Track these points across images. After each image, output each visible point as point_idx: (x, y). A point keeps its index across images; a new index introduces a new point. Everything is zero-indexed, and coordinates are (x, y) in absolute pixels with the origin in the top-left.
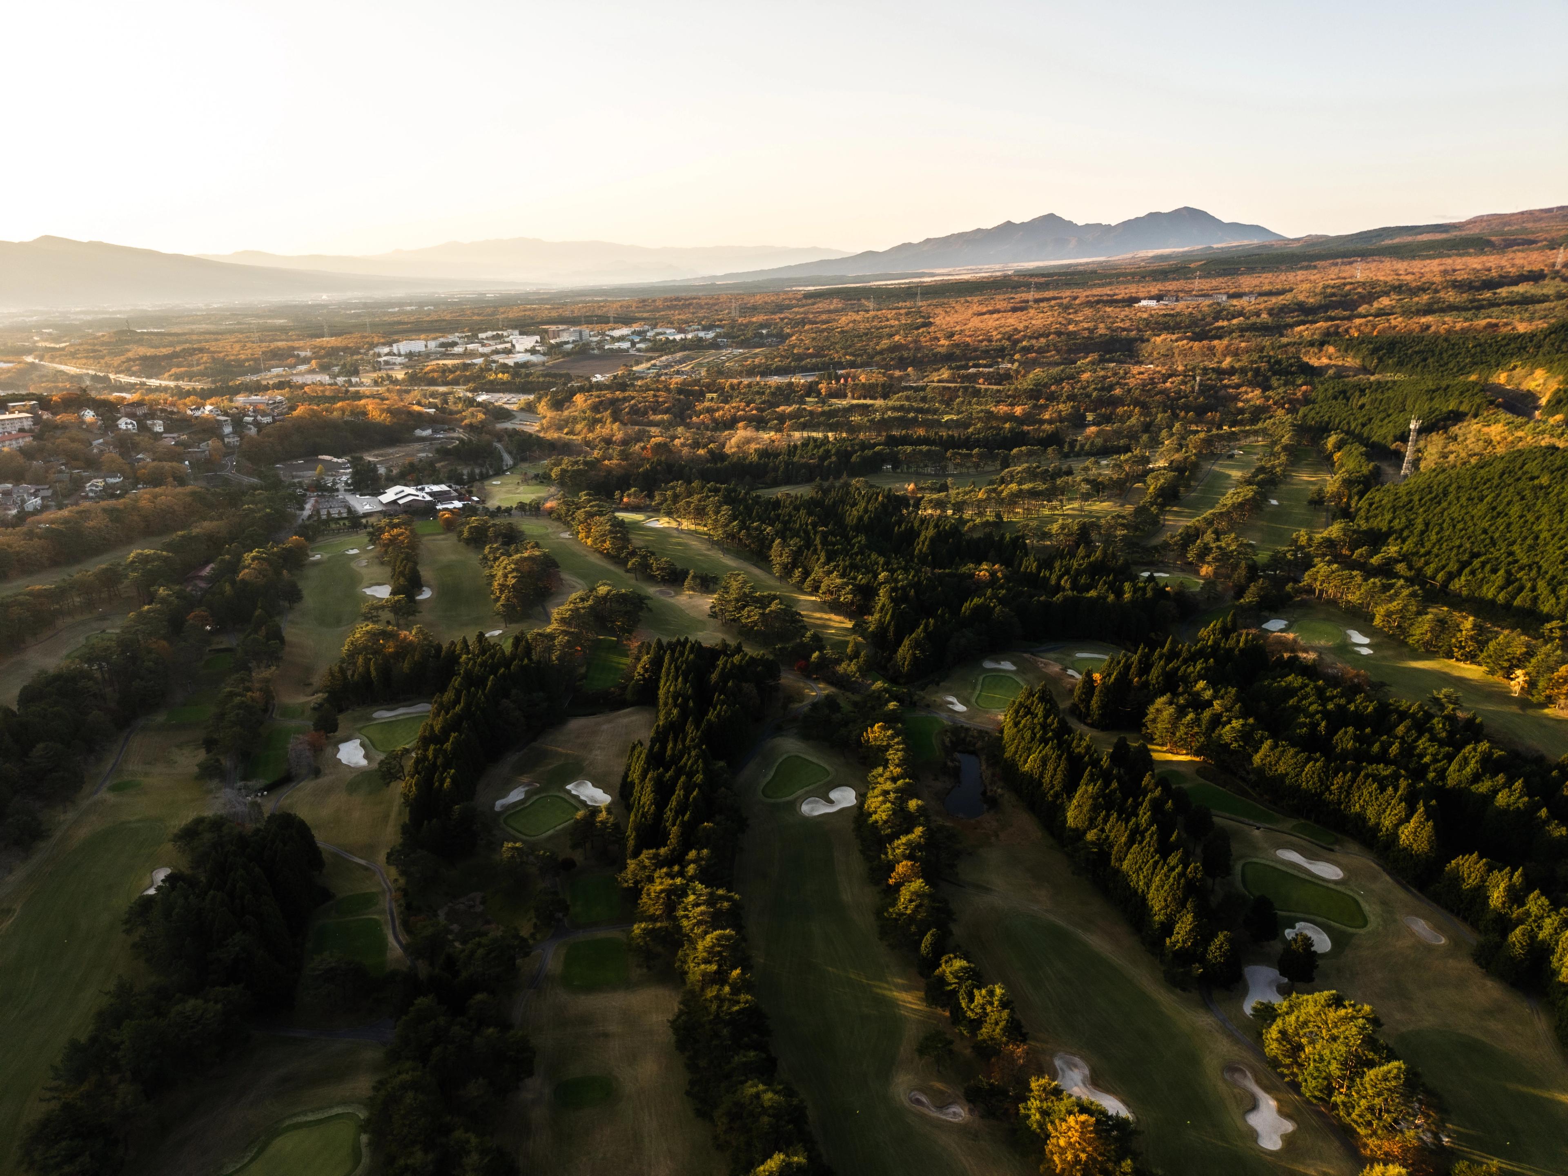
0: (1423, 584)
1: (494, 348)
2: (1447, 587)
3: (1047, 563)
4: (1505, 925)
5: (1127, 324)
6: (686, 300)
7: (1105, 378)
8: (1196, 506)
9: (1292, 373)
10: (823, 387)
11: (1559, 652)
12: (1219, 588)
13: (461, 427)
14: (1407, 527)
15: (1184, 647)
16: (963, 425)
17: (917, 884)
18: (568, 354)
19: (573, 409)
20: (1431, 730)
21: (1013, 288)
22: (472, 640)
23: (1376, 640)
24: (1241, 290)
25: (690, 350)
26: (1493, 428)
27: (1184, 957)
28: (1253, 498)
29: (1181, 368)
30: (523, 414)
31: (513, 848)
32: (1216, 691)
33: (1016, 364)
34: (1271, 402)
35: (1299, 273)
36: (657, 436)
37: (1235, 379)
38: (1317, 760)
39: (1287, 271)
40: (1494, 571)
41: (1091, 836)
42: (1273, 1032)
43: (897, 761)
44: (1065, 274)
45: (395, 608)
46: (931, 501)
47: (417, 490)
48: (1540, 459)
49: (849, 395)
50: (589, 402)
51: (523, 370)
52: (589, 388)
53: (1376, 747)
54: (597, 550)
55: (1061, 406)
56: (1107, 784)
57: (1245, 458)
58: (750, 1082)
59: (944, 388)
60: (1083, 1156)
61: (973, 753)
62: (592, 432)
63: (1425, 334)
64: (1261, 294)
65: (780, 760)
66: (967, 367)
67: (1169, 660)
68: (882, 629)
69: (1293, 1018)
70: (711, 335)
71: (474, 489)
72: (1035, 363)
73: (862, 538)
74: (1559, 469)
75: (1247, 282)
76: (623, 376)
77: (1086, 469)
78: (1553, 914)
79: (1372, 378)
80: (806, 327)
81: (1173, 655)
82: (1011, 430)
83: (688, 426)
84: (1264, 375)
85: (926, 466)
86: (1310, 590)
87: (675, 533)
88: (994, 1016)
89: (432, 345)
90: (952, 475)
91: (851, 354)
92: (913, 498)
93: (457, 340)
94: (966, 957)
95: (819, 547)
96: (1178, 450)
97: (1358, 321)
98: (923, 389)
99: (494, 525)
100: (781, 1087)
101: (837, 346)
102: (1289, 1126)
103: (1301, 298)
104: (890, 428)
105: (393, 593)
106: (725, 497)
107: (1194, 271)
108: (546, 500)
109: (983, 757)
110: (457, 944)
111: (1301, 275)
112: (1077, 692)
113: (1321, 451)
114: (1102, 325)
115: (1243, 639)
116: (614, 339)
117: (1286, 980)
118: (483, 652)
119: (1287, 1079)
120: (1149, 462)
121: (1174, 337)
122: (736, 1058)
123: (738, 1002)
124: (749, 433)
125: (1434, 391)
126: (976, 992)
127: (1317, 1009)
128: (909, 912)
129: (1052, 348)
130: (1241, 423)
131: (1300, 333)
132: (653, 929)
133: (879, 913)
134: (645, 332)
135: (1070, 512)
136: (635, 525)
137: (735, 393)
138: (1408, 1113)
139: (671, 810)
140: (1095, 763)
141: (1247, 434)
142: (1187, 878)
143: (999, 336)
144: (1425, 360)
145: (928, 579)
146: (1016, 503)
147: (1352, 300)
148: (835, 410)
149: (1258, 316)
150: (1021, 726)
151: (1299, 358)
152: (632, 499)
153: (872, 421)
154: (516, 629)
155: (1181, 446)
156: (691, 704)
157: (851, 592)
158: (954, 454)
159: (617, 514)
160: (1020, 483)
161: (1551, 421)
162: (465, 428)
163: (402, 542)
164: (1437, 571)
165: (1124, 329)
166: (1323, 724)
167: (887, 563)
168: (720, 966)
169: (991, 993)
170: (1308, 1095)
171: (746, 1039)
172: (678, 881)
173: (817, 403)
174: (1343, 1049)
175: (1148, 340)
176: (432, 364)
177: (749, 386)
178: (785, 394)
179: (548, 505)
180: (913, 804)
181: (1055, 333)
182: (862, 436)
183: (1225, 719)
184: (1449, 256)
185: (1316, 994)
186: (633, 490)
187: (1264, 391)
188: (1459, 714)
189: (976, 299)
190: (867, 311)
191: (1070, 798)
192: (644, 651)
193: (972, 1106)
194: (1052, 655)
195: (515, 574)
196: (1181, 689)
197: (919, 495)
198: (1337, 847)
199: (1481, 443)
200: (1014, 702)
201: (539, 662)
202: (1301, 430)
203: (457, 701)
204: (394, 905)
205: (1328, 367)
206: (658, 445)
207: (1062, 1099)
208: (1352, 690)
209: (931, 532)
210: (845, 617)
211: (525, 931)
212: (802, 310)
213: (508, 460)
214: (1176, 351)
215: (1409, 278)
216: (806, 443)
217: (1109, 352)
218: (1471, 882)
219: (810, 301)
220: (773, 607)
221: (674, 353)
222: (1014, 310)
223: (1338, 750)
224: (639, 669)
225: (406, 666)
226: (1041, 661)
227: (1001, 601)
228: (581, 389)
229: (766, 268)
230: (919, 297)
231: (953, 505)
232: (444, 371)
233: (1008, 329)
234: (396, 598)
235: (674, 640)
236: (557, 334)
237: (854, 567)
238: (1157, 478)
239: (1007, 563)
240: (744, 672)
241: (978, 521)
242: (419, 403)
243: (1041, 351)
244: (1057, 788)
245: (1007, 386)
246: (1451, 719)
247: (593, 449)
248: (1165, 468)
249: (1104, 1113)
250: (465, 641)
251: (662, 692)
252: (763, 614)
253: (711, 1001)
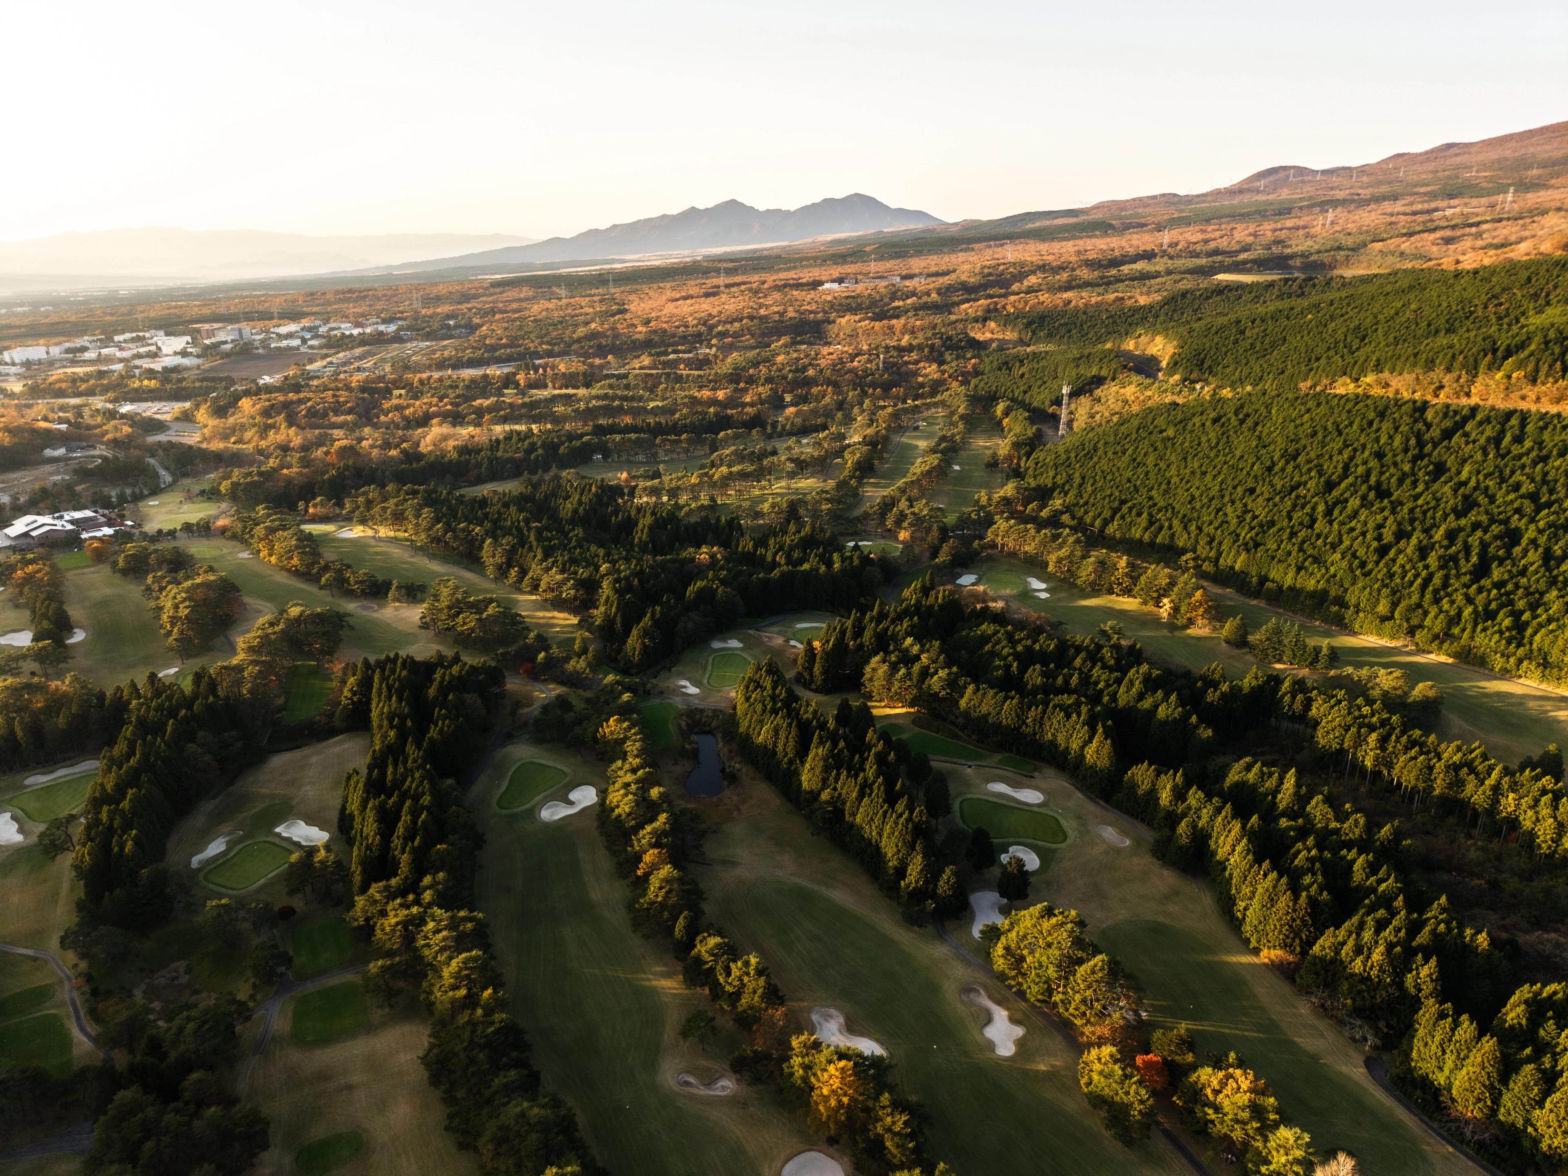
0: (1084, 531)
1: (135, 351)
2: (1103, 532)
3: (761, 542)
4: (1172, 819)
5: (814, 307)
6: (360, 292)
7: (798, 359)
8: (891, 476)
9: (962, 348)
10: (521, 378)
11: (1194, 580)
12: (917, 550)
13: (102, 443)
14: (1067, 481)
15: (892, 608)
16: (670, 411)
17: (666, 871)
18: (227, 355)
19: (240, 415)
20: (1102, 659)
21: (703, 273)
22: (141, 681)
23: (1051, 585)
24: (912, 272)
25: (370, 345)
26: (1128, 389)
27: (918, 895)
28: (939, 465)
29: (865, 347)
30: (180, 424)
31: (218, 906)
32: (923, 646)
33: (714, 349)
34: (946, 375)
35: (960, 254)
36: (341, 439)
37: (914, 356)
38: (1013, 698)
39: (949, 253)
40: (1139, 514)
41: (825, 796)
42: (999, 950)
43: (635, 752)
44: (752, 259)
45: (40, 656)
46: (645, 489)
47: (54, 518)
48: (1166, 415)
49: (550, 385)
50: (258, 406)
51: (174, 375)
52: (256, 392)
53: (1060, 680)
54: (283, 568)
55: (760, 389)
56: (835, 744)
57: (929, 429)
58: (513, 1103)
59: (647, 375)
60: (845, 1100)
61: (710, 732)
62: (265, 439)
63: (1067, 308)
64: (929, 275)
65: (513, 769)
66: (666, 354)
67: (879, 622)
68: (609, 622)
69: (1014, 933)
70: (392, 328)
71: (126, 512)
72: (731, 348)
73: (579, 531)
74: (1181, 422)
75: (917, 264)
76: (295, 376)
77: (789, 448)
78: (1208, 804)
79: (1028, 350)
80: (497, 317)
81: (882, 616)
82: (716, 414)
83: (376, 426)
84: (939, 351)
85: (637, 454)
86: (994, 546)
87: (372, 542)
88: (751, 986)
89: (56, 351)
90: (664, 462)
91: (547, 343)
92: (627, 486)
93: (87, 344)
94: (720, 933)
95: (535, 544)
96: (870, 425)
97: (1012, 298)
98: (625, 376)
99: (156, 551)
100: (547, 1100)
101: (532, 336)
102: (1019, 1031)
103: (964, 278)
104: (596, 418)
105: (36, 639)
106: (425, 499)
107: (868, 254)
108: (217, 517)
109: (720, 736)
110: (161, 1023)
111: (962, 257)
112: (800, 661)
113: (993, 417)
114: (790, 309)
115: (940, 596)
116: (281, 337)
117: (1006, 901)
118: (158, 694)
119: (1014, 990)
120: (844, 438)
121: (857, 318)
122: (496, 1080)
123: (493, 1023)
124: (446, 429)
125: (1079, 359)
126: (732, 965)
127: (1033, 922)
128: (660, 899)
129: (746, 332)
130: (922, 396)
131: (965, 310)
132: (392, 965)
133: (630, 906)
134: (317, 328)
135: (778, 491)
136: (325, 538)
137: (426, 389)
138: (1113, 998)
139: (398, 838)
140: (823, 726)
141: (928, 406)
142: (913, 822)
143: (695, 322)
144: (1069, 331)
145: (651, 567)
146: (727, 485)
147: (1006, 279)
148: (536, 401)
149: (929, 295)
150: (752, 700)
151: (966, 333)
152: (319, 509)
153: (576, 411)
154: (195, 664)
155: (872, 421)
156: (409, 723)
157: (574, 587)
158: (664, 441)
159: (303, 527)
160: (729, 466)
161: (1172, 381)
162: (107, 444)
163: (42, 580)
164: (1094, 519)
165: (811, 312)
166: (1015, 665)
167: (608, 554)
168: (469, 989)
169: (747, 964)
170: (1032, 999)
171: (505, 1059)
172: (415, 910)
173: (517, 394)
174: (1057, 953)
175: (834, 322)
176: (58, 373)
177: (441, 380)
178: (482, 387)
179: (220, 523)
180: (655, 792)
181: (748, 317)
182: (567, 427)
183: (932, 670)
184: (1081, 238)
185: (1031, 909)
186: (319, 499)
187: (939, 366)
188: (1123, 642)
189: (668, 285)
190: (560, 299)
191: (803, 763)
192: (350, 673)
193: (738, 1076)
194: (775, 629)
195: (187, 603)
196: (891, 648)
197: (633, 484)
198: (1036, 774)
199: (1119, 403)
200: (744, 678)
201: (227, 698)
202: (974, 400)
203: (131, 753)
204: (76, 994)
205: (992, 341)
206: (344, 449)
207: (821, 1051)
208: (1036, 631)
209: (648, 520)
210: (570, 613)
211: (243, 993)
212: (490, 299)
213: (166, 477)
214: (860, 331)
215: (1051, 258)
216: (509, 437)
217: (800, 335)
218: (1145, 787)
219: (498, 290)
220: (490, 610)
221: (352, 348)
222: (707, 295)
223: (1029, 686)
224: (346, 693)
225: (61, 721)
226: (765, 635)
227: (723, 582)
228: (247, 393)
229: (447, 256)
230: (611, 283)
231: (668, 491)
232: (74, 381)
233: (702, 315)
234: (40, 645)
235: (383, 657)
236: (211, 333)
237: (573, 561)
238: (853, 453)
239: (725, 545)
240: (462, 684)
241: (693, 505)
242: (46, 419)
243: (736, 335)
244: (790, 755)
245: (708, 371)
246: (1117, 647)
247: (268, 457)
248: (859, 443)
249: (860, 1055)
250: (133, 685)
251: (374, 714)
252: (480, 619)
253: (463, 1028)
